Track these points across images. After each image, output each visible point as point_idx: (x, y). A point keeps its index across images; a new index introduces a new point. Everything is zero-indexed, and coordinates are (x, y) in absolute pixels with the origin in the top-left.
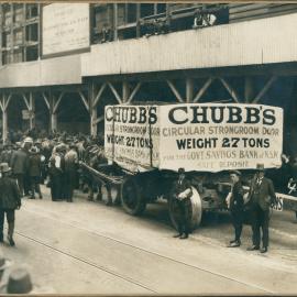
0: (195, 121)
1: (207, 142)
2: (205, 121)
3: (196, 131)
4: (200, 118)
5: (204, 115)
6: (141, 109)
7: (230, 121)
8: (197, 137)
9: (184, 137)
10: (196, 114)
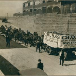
0: (67, 39)
1: (69, 43)
2: (68, 39)
3: (67, 41)
4: (68, 38)
5: (68, 37)
6: (55, 35)
7: (73, 38)
8: (67, 42)
9: (65, 42)
10: (67, 37)
